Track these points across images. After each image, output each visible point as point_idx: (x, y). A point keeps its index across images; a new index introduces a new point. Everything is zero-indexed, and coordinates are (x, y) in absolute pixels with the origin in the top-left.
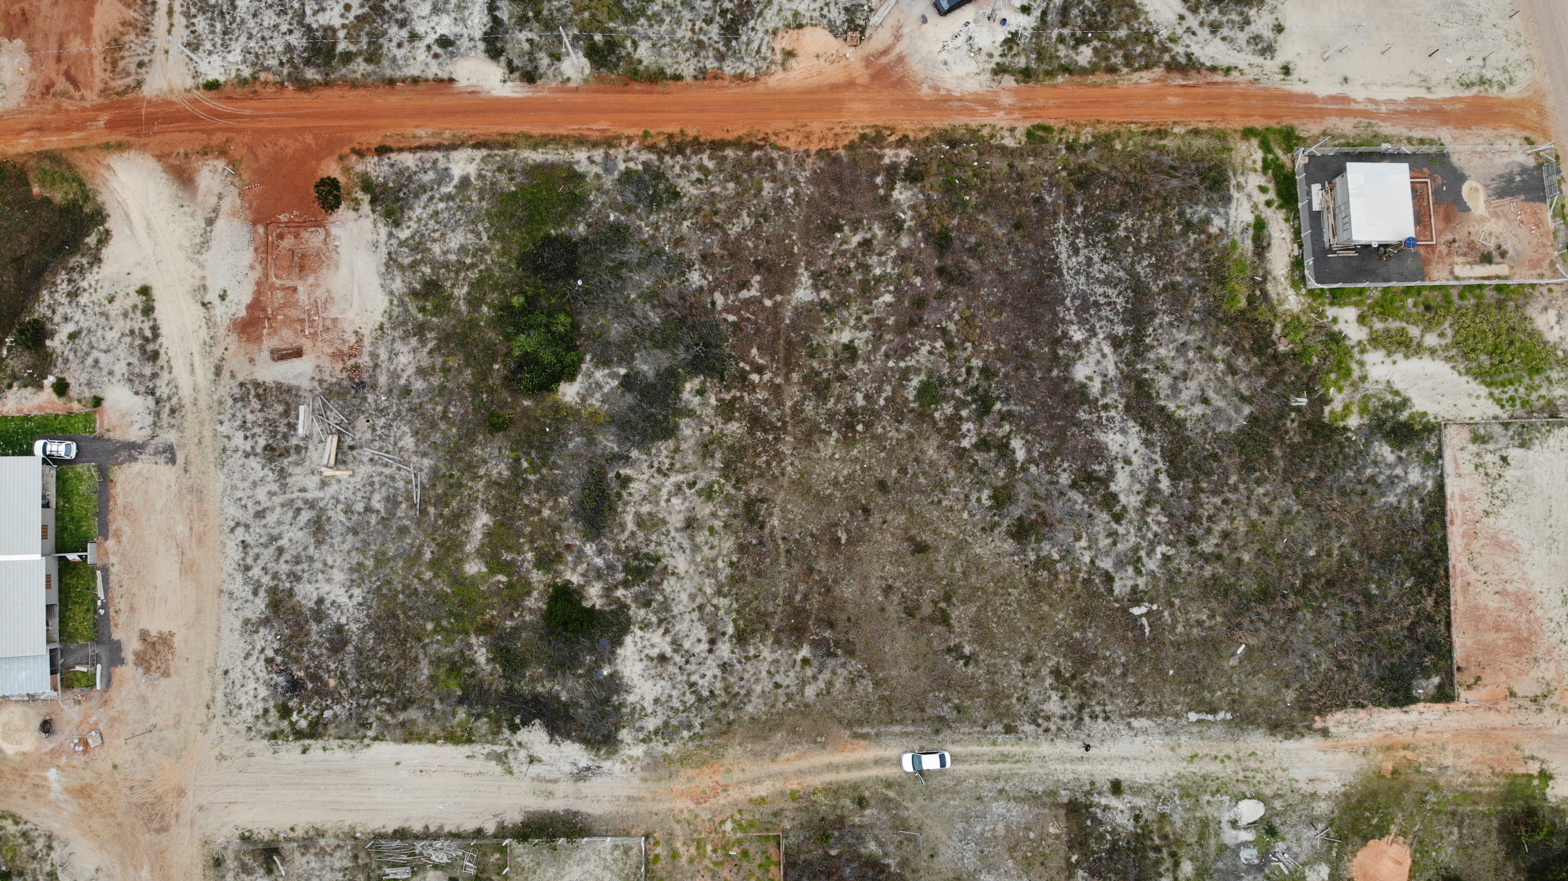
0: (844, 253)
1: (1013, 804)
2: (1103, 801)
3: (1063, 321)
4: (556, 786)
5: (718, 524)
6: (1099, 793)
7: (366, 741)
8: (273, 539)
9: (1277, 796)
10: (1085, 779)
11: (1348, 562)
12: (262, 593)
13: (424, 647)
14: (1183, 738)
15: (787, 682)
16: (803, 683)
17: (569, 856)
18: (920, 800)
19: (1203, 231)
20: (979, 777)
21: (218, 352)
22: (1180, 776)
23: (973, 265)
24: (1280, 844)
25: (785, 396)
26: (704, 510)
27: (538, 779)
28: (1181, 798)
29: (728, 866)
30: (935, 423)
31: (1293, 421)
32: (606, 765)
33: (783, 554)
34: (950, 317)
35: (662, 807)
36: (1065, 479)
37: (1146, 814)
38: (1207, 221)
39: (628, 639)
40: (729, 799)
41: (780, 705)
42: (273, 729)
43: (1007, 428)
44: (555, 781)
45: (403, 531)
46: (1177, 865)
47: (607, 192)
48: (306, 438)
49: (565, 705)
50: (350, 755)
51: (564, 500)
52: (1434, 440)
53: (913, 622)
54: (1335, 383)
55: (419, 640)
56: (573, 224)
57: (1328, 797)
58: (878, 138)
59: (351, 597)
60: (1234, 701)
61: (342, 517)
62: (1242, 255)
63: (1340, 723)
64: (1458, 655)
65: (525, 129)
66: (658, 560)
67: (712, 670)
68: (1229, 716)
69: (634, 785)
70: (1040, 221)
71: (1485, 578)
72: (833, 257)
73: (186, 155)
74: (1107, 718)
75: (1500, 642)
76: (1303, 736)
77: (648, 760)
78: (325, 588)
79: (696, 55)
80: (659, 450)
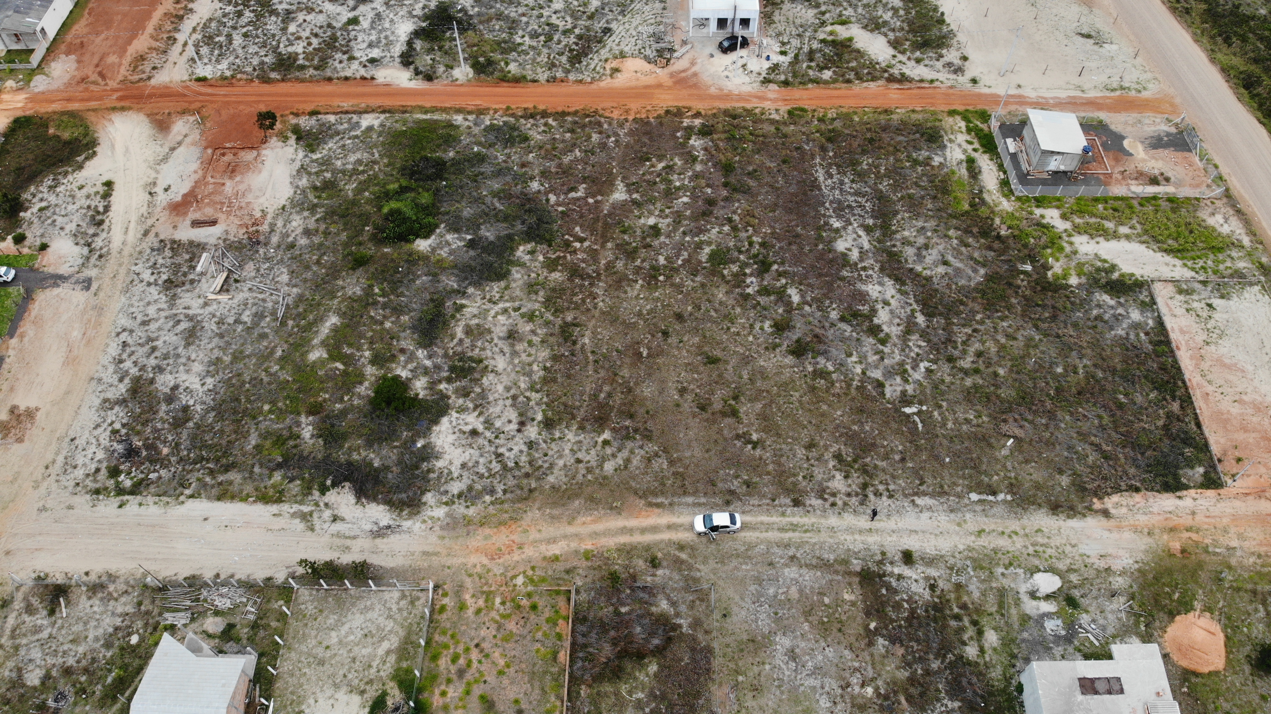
0: (651, 173)
1: (804, 571)
2: (896, 571)
3: (824, 216)
4: (354, 542)
5: (536, 339)
6: (892, 563)
7: (182, 498)
8: (150, 340)
9: (1070, 570)
10: (875, 548)
11: (1093, 377)
12: (127, 381)
13: (257, 424)
14: (968, 516)
15: (588, 458)
16: (603, 460)
17: (353, 605)
18: (712, 563)
19: (928, 164)
20: (769, 544)
21: (150, 222)
22: (970, 549)
23: (752, 183)
24: (1084, 615)
25: (601, 257)
26: (526, 328)
27: (338, 535)
28: (974, 569)
29: (515, 618)
30: (723, 276)
31: (1023, 280)
32: (407, 524)
33: (591, 363)
34: (734, 212)
35: (456, 561)
36: (834, 315)
37: (941, 584)
38: (930, 158)
39: (445, 420)
40: (523, 556)
41: (580, 477)
42: (97, 486)
43: (784, 281)
44: (354, 538)
45: (263, 336)
46: (980, 633)
47: (474, 136)
48: (202, 274)
49: (376, 470)
50: (163, 511)
51: (405, 318)
52: (1145, 293)
53: (705, 416)
54: (1052, 255)
55: (254, 418)
56: (445, 151)
57: (1123, 573)
58: (679, 113)
59: (203, 385)
60: (1011, 484)
61: (214, 327)
62: (960, 177)
63: (1117, 505)
64: (1215, 449)
65: (420, 103)
66: (481, 361)
67: (519, 445)
68: (1009, 498)
69: (432, 542)
70: (802, 159)
71: (1221, 390)
72: (644, 174)
73: (169, 114)
74: (891, 496)
75: (1251, 440)
76: (1085, 516)
77: (448, 520)
78: (182, 376)
79: (550, 69)
80: (492, 288)
